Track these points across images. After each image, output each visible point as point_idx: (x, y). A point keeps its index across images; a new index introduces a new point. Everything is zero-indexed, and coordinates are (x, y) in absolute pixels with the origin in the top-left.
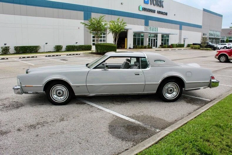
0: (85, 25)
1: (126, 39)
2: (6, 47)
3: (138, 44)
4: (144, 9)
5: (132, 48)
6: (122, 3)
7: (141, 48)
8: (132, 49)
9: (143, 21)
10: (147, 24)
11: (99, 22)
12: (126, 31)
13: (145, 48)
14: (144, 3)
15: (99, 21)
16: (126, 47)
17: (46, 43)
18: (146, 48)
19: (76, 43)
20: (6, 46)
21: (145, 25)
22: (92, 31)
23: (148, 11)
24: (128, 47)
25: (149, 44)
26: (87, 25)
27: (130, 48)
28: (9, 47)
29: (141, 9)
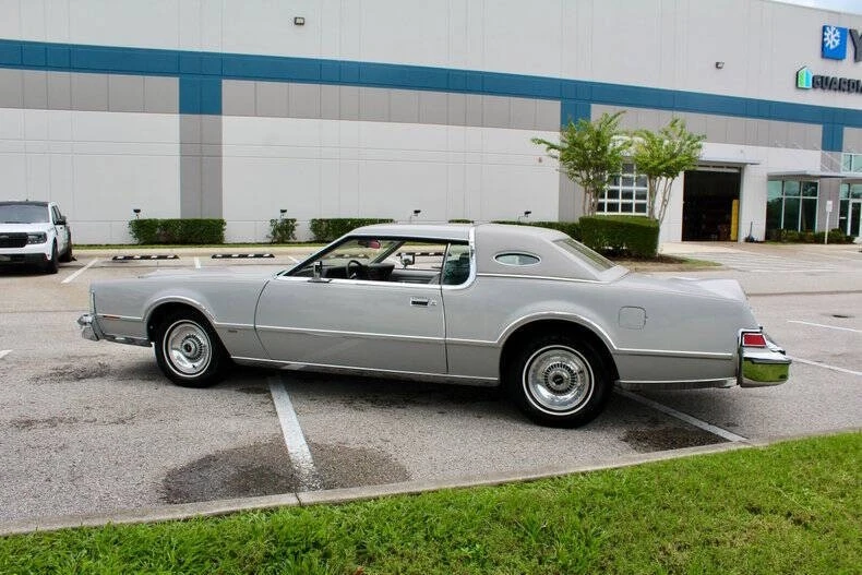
0: (547, 146)
1: (735, 202)
2: (287, 221)
3: (791, 224)
4: (822, 83)
5: (762, 238)
6: (717, 64)
7: (802, 240)
8: (757, 242)
9: (817, 130)
10: (832, 143)
11: (599, 138)
12: (735, 171)
13: (819, 239)
14: (823, 56)
15: (598, 134)
16: (733, 237)
17: (417, 212)
18: (823, 242)
19: (527, 213)
20: (287, 216)
21: (825, 148)
22: (575, 169)
23: (840, 89)
24: (744, 234)
25: (843, 223)
26: (555, 148)
27: (750, 240)
28: (293, 221)
29: (805, 82)
